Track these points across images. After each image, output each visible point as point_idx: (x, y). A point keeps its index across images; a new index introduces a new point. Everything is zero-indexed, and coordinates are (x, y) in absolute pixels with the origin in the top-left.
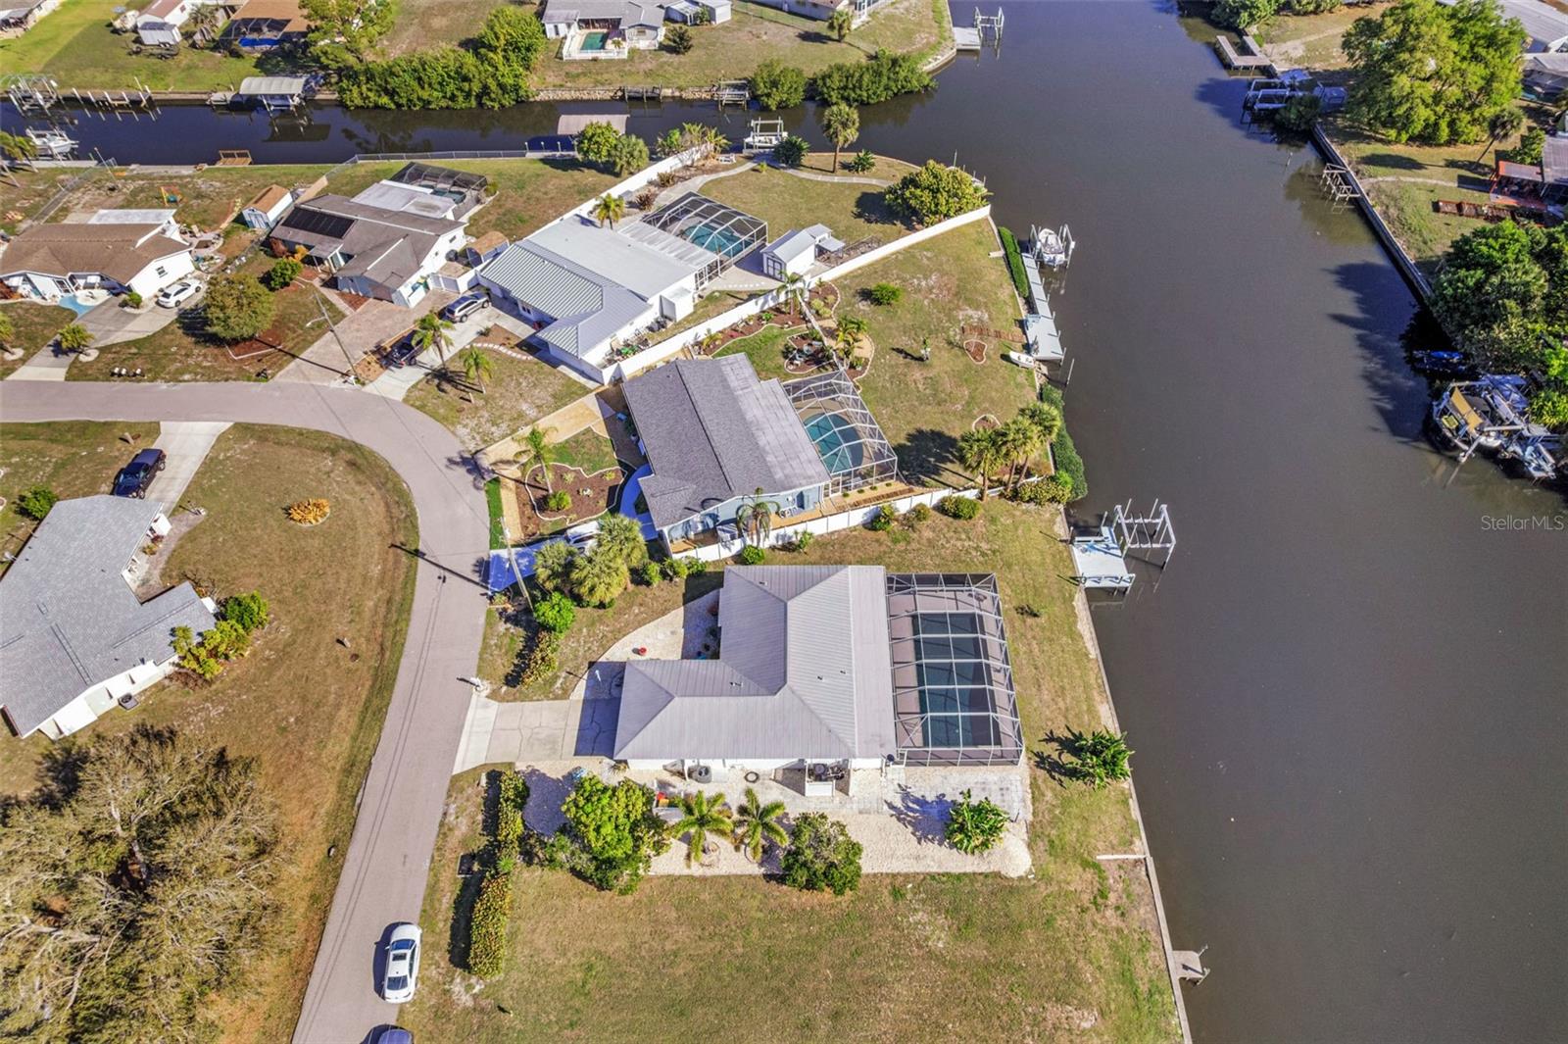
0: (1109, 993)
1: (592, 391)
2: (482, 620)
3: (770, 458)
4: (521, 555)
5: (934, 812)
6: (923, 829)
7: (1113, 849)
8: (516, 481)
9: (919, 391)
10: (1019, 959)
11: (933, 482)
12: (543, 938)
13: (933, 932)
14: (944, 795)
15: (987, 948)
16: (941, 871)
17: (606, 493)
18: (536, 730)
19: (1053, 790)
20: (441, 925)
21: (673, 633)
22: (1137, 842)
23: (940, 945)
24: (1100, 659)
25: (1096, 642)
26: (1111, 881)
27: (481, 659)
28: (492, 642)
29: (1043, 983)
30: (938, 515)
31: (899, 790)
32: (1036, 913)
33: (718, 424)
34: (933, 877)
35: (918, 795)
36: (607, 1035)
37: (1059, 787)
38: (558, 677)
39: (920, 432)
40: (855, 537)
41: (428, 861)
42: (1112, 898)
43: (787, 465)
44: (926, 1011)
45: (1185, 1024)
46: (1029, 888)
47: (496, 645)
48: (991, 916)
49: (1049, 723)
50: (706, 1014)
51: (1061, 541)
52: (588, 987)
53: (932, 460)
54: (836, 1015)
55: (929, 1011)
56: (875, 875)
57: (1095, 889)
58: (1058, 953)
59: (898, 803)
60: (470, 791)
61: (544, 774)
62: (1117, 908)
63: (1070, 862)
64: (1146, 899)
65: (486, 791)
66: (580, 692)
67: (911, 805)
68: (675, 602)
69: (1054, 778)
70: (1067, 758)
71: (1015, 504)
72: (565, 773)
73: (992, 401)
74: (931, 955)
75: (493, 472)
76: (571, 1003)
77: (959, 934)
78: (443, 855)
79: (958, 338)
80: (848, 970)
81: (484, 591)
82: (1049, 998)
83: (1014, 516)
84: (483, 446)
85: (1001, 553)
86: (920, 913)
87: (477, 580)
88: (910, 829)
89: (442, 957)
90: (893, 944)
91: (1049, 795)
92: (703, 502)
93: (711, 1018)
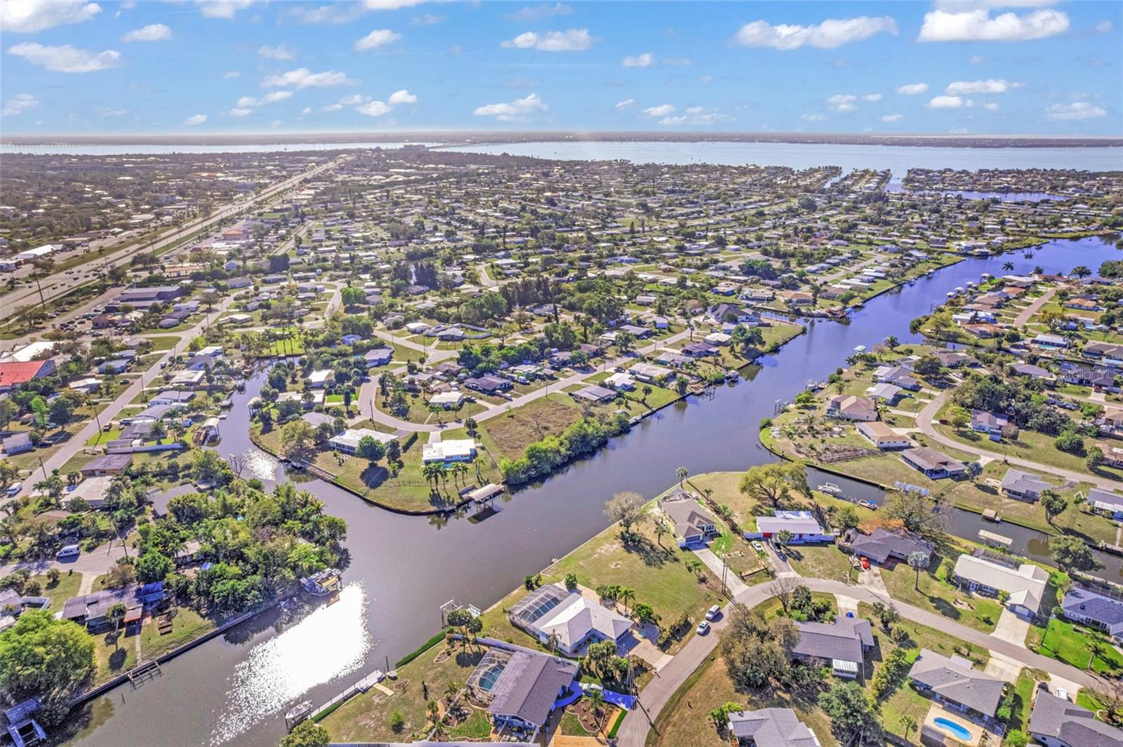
2: (644, 691)
4: (619, 702)
8: (602, 732)
18: (647, 653)
20: (690, 630)
27: (651, 682)
28: (644, 684)
38: (633, 661)
60: (671, 651)
61: (651, 643)
65: (667, 649)
66: (630, 654)
72: (645, 639)
75: (608, 742)
81: (638, 699)
87: (638, 704)
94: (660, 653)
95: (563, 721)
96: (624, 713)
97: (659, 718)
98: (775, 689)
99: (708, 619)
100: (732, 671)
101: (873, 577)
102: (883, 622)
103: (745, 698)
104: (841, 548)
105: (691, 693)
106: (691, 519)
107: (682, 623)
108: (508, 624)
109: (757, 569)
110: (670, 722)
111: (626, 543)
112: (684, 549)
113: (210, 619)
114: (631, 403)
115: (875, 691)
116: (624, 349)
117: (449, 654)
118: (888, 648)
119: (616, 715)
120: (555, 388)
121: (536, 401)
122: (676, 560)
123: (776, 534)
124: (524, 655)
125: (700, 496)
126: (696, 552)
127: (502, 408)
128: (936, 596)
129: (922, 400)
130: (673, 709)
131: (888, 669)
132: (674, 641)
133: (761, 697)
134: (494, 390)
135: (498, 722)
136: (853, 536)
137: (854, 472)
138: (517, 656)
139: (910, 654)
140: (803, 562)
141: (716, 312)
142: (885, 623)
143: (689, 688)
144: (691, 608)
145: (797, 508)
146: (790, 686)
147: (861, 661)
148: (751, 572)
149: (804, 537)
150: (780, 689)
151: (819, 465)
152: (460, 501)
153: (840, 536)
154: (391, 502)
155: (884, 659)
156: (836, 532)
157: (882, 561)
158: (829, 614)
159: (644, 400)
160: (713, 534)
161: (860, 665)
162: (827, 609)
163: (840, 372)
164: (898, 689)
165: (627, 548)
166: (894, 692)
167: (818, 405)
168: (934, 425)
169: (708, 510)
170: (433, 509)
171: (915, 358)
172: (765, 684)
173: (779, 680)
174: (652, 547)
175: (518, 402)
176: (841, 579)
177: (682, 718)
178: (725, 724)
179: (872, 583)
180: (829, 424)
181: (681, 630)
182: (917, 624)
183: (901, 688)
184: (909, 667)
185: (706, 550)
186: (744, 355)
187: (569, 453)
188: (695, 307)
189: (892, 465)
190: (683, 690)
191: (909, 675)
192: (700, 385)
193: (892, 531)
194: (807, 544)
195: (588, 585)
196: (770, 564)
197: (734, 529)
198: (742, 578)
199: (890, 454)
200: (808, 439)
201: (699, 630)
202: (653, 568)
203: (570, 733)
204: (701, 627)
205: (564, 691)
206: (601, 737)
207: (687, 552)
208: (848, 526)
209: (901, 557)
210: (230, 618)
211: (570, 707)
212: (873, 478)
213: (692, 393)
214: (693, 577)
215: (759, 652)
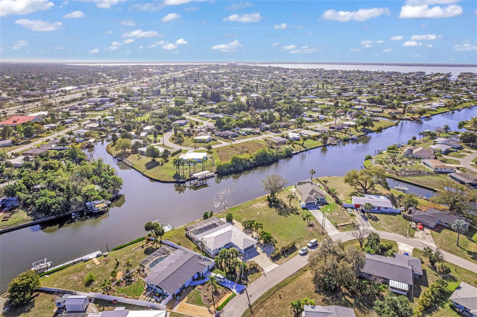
2: (252, 283)
8: (214, 305)
18: (262, 261)
27: (259, 278)
28: (254, 279)
41: (291, 260)
65: (276, 260)
75: (215, 312)
81: (247, 288)
87: (245, 291)
94: (271, 262)
95: (190, 294)
96: (234, 295)
97: (256, 302)
98: (344, 294)
99: (308, 247)
100: (315, 280)
101: (425, 235)
102: (430, 261)
103: (321, 297)
104: (405, 217)
105: (284, 289)
106: (311, 193)
107: (290, 246)
108: (184, 236)
109: (348, 223)
110: (263, 306)
111: (270, 202)
112: (304, 209)
113: (31, 216)
114: (295, 145)
115: (421, 306)
116: (299, 126)
117: (143, 247)
118: (433, 279)
119: (228, 295)
120: (259, 138)
121: (247, 142)
122: (298, 214)
123: (362, 205)
124: (182, 252)
125: (321, 185)
126: (311, 211)
127: (229, 144)
128: (473, 251)
129: (464, 153)
130: (268, 298)
131: (433, 292)
132: (282, 257)
133: (333, 298)
134: (227, 136)
135: (149, 288)
136: (413, 211)
137: (418, 182)
138: (178, 252)
139: (451, 286)
140: (378, 222)
141: (351, 114)
142: (433, 262)
143: (284, 286)
144: (299, 239)
145: (378, 194)
146: (355, 294)
147: (412, 284)
148: (343, 224)
149: (381, 209)
150: (347, 295)
151: (397, 177)
152: (189, 178)
153: (405, 211)
154: (154, 175)
155: (430, 285)
156: (403, 208)
157: (433, 227)
158: (390, 251)
159: (303, 144)
160: (323, 203)
161: (410, 286)
162: (390, 248)
163: (414, 138)
164: (440, 308)
165: (270, 206)
166: (437, 310)
167: (400, 152)
168: (471, 165)
169: (324, 192)
170: (174, 180)
171: (460, 135)
172: (337, 290)
173: (348, 289)
174: (285, 206)
175: (237, 142)
176: (403, 234)
177: (273, 305)
178: (301, 312)
179: (424, 238)
180: (405, 159)
181: (289, 251)
182: (457, 266)
183: (443, 307)
184: (450, 293)
185: (317, 211)
186: (362, 131)
187: (254, 162)
188: (340, 112)
189: (443, 180)
190: (279, 287)
191: (451, 298)
192: (335, 141)
193: (440, 211)
194: (382, 213)
195: (239, 221)
196: (356, 221)
197: (338, 202)
198: (337, 227)
199: (441, 175)
200: (392, 165)
201: (300, 252)
202: (282, 216)
203: (193, 303)
204: (302, 250)
205: (199, 276)
206: (212, 308)
207: (306, 210)
208: (410, 206)
209: (446, 225)
210: (42, 217)
211: (199, 287)
212: (430, 185)
213: (330, 144)
214: (306, 223)
215: (335, 267)
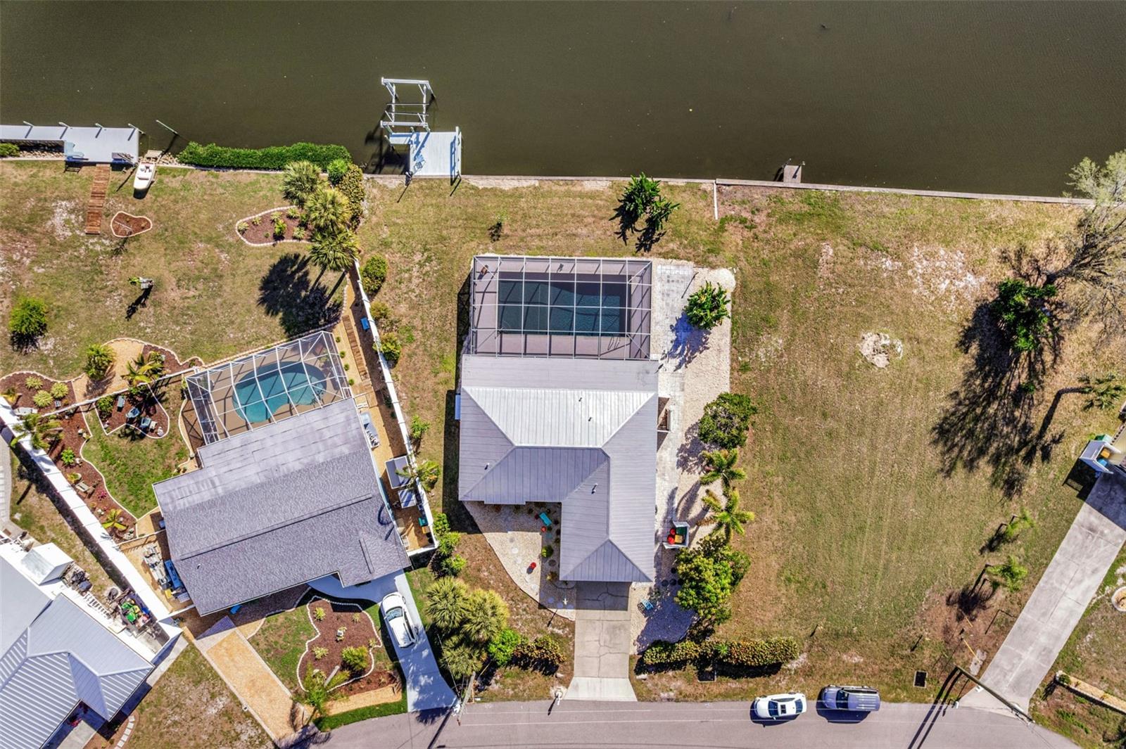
0: (810, 232)
1: (191, 644)
2: (488, 705)
3: (320, 458)
4: (416, 683)
5: (684, 335)
6: (698, 345)
7: (710, 205)
9: (200, 296)
10: (790, 289)
11: (335, 296)
12: (768, 614)
13: (772, 345)
14: (671, 326)
15: (782, 310)
16: (729, 335)
17: (342, 615)
18: (602, 644)
19: (667, 242)
20: (751, 685)
21: (512, 540)
22: (703, 187)
23: (781, 341)
24: (540, 178)
25: (523, 177)
26: (733, 213)
27: (529, 699)
28: (511, 692)
29: (805, 275)
30: (379, 296)
31: (666, 360)
32: (759, 271)
33: (273, 512)
34: (733, 342)
35: (670, 346)
36: (831, 564)
37: (665, 237)
38: (552, 633)
39: (262, 301)
40: (404, 376)
41: (706, 704)
42: (745, 215)
43: (330, 442)
44: (823, 355)
45: (830, 187)
46: (743, 273)
47: (513, 689)
48: (761, 302)
49: (608, 233)
50: (821, 501)
51: (407, 184)
52: (800, 579)
53: (303, 293)
54: (824, 415)
55: (823, 353)
56: (731, 383)
57: (740, 226)
58: (786, 261)
59: (677, 361)
60: (649, 685)
61: (642, 632)
62: (753, 213)
63: (722, 240)
64: (746, 191)
65: (650, 672)
66: (570, 614)
67: (678, 352)
68: (478, 541)
69: (657, 240)
70: (641, 224)
71: (362, 221)
72: (642, 616)
73: (214, 220)
74: (788, 348)
75: (305, 727)
76: (811, 590)
77: (774, 327)
78: (700, 694)
79: (107, 242)
80: (796, 406)
81: (456, 711)
82: (815, 273)
83: (378, 224)
84: (269, 744)
85: (427, 243)
86: (759, 353)
87: (442, 718)
88: (697, 354)
89: (772, 680)
90: (779, 374)
91: (671, 245)
92: (382, 523)
93: (823, 497)
94: (625, 668)
96: (400, 708)
119: (387, 695)
126: (1085, 513)
203: (266, 652)
206: (307, 709)
